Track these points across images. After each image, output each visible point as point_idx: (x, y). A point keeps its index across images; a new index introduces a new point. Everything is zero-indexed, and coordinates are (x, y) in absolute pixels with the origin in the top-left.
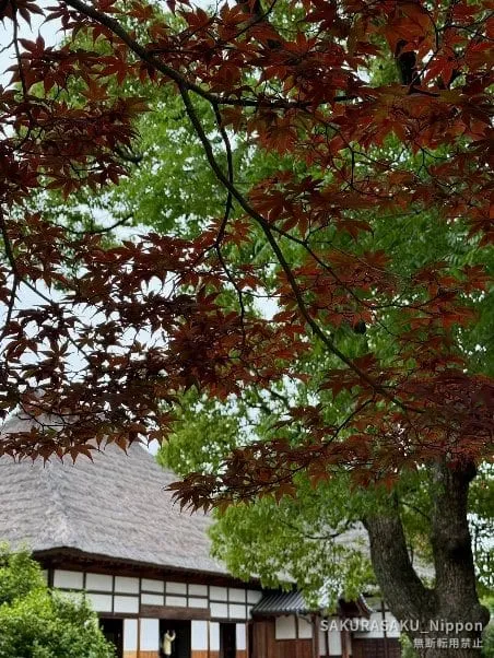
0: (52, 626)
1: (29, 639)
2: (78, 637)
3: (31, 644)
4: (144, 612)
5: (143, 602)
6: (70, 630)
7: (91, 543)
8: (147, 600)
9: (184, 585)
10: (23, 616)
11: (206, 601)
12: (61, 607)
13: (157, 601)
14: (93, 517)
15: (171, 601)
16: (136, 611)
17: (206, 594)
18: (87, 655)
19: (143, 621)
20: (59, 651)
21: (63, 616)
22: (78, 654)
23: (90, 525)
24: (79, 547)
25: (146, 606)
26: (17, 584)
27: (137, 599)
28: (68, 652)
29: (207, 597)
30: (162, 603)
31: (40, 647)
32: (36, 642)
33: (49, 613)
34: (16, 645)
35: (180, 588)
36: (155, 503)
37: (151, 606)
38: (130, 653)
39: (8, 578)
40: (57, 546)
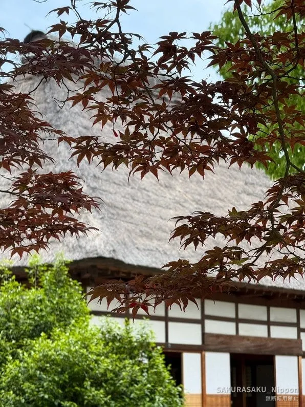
0: (106, 364)
1: (78, 379)
2: (140, 378)
3: (81, 386)
4: (209, 344)
5: (207, 330)
6: (129, 368)
7: (135, 252)
8: (212, 327)
9: (264, 309)
10: (70, 351)
11: (295, 330)
12: (114, 339)
13: (228, 329)
14: (136, 216)
15: (246, 330)
16: (198, 342)
17: (295, 321)
18: (152, 400)
19: (209, 356)
20: (117, 395)
21: (118, 351)
22: (141, 398)
23: (130, 227)
24: (120, 257)
25: (212, 335)
26: (53, 310)
27: (199, 326)
28: (128, 397)
29: (297, 325)
30: (233, 332)
31: (93, 389)
32: (87, 384)
33: (101, 347)
34: (62, 387)
35: (258, 312)
36: (219, 195)
37: (218, 336)
38: (192, 396)
39: (41, 301)
40: (91, 255)
